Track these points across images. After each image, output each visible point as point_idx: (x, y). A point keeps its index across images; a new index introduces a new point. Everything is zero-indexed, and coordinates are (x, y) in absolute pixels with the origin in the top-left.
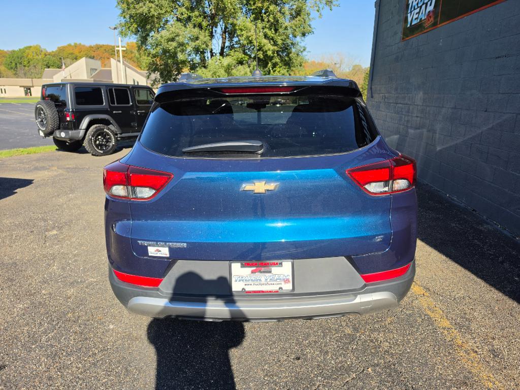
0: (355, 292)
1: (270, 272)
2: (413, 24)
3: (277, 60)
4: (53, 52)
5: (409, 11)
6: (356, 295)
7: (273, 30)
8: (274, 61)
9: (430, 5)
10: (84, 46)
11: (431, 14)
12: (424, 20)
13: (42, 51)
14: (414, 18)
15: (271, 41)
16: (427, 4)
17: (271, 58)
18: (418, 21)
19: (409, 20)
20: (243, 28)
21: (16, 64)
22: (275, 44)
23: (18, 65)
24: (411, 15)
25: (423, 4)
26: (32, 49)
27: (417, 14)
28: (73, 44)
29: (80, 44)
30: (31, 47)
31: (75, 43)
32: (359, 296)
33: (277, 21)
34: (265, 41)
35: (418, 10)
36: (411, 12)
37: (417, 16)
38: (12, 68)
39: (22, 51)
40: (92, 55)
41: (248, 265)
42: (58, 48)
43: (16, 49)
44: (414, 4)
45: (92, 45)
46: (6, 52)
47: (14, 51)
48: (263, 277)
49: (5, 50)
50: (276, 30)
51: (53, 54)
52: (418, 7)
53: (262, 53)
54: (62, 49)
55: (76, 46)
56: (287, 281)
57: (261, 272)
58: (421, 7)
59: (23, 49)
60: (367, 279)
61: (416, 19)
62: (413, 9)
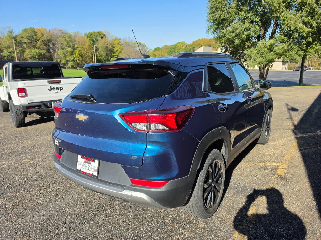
0: (124, 187)
1: (90, 164)
4: (190, 44)
6: (124, 189)
7: (309, 17)
10: (207, 39)
13: (185, 44)
21: (172, 52)
23: (173, 52)
26: (180, 44)
28: (201, 39)
29: (205, 38)
30: (180, 42)
31: (202, 38)
32: (125, 190)
33: (314, 10)
38: (170, 54)
39: (176, 45)
40: (210, 44)
41: (83, 158)
42: (193, 42)
43: (173, 44)
45: (211, 39)
46: (169, 46)
47: (172, 45)
48: (88, 166)
49: (169, 45)
50: (312, 17)
51: (190, 45)
54: (195, 42)
55: (202, 39)
56: (96, 170)
57: (87, 163)
59: (176, 44)
60: (134, 182)
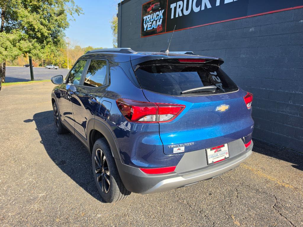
1: (221, 150)
2: (148, 30)
3: (50, 39)
5: (144, 23)
8: (48, 40)
9: (159, 21)
11: (160, 26)
12: (155, 29)
14: (148, 27)
15: (46, 27)
16: (156, 21)
17: (47, 37)
18: (152, 28)
19: (145, 27)
20: (23, 16)
22: (49, 29)
24: (146, 25)
25: (154, 20)
27: (150, 25)
34: (42, 27)
35: (151, 23)
36: (146, 23)
37: (150, 26)
41: (213, 149)
44: (147, 20)
48: (219, 153)
52: (151, 22)
53: (40, 33)
56: (227, 153)
57: (218, 151)
58: (153, 22)
61: (150, 27)
62: (147, 22)
